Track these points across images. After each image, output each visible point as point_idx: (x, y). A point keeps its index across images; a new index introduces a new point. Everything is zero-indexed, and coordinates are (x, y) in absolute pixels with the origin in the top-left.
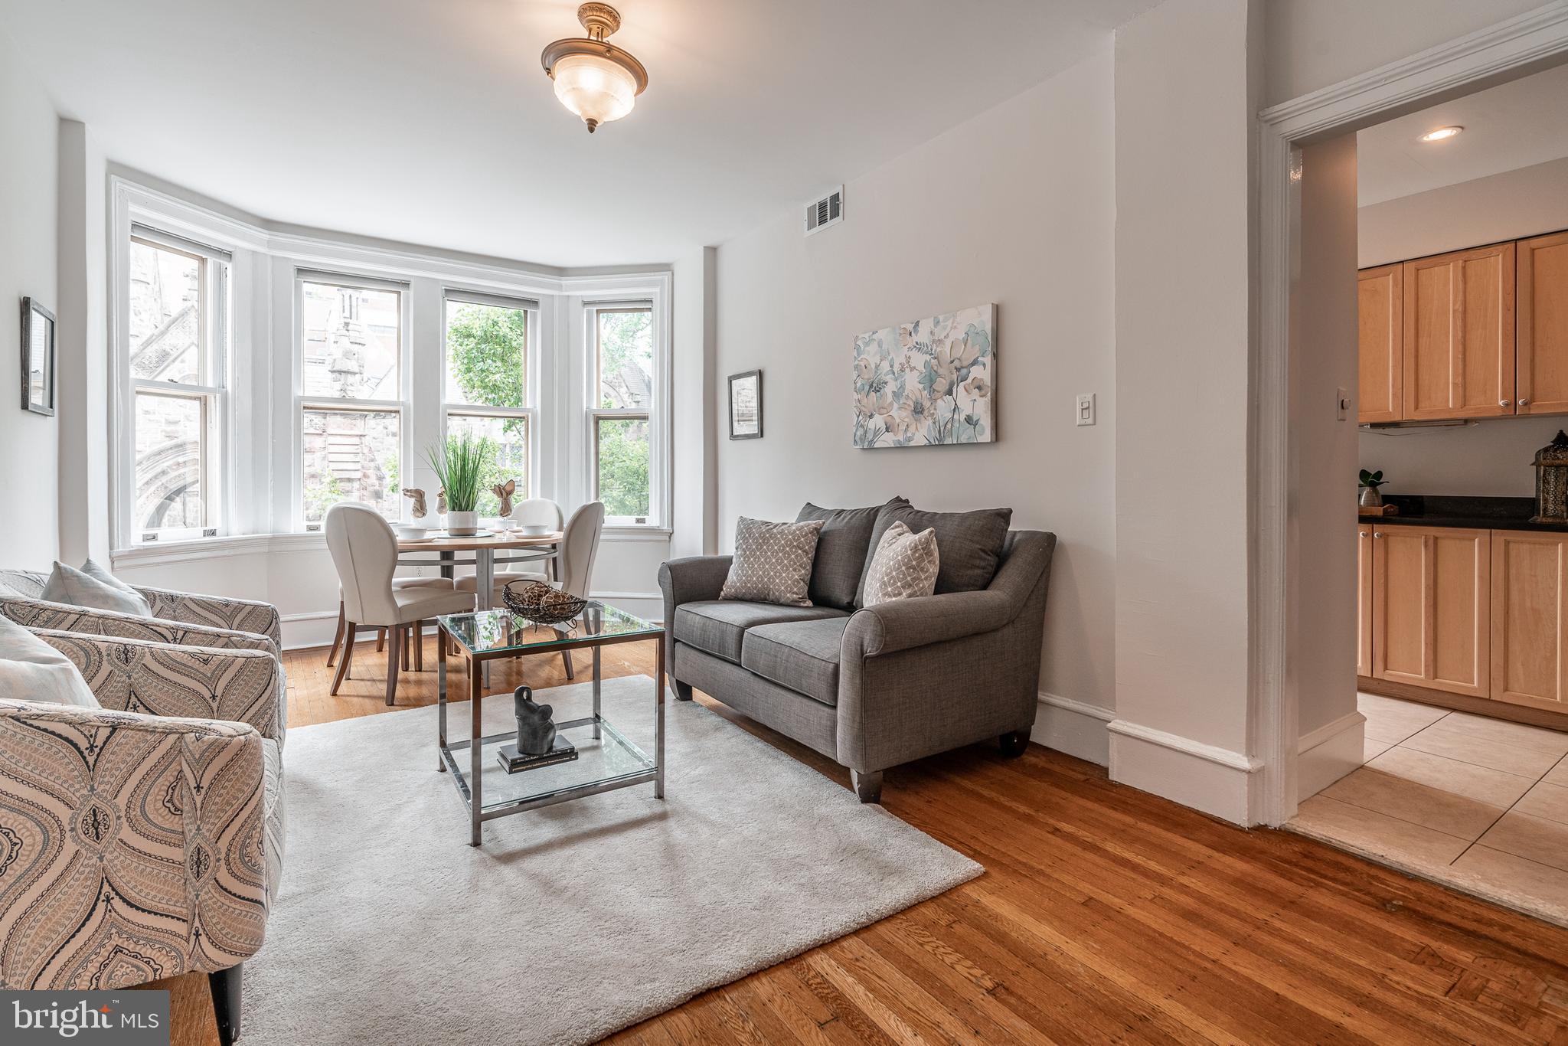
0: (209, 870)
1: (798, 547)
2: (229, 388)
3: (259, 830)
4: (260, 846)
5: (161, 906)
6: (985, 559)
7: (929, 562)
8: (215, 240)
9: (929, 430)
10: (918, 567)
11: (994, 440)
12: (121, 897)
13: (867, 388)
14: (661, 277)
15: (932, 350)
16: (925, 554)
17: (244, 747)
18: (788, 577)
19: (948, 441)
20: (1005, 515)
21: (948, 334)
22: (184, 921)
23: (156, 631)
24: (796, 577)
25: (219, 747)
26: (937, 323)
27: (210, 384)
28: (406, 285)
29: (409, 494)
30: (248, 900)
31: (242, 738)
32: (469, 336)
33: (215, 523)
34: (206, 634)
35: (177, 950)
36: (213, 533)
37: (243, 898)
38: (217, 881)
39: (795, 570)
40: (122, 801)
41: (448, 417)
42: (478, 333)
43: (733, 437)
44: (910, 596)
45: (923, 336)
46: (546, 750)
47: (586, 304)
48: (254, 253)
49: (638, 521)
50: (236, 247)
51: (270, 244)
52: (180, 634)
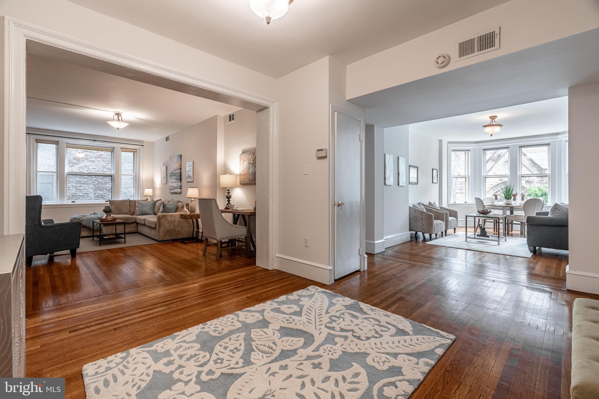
2: (469, 175)
8: (467, 148)
27: (466, 175)
34: (441, 210)
36: (466, 202)
48: (474, 148)
50: (470, 148)
52: (438, 210)
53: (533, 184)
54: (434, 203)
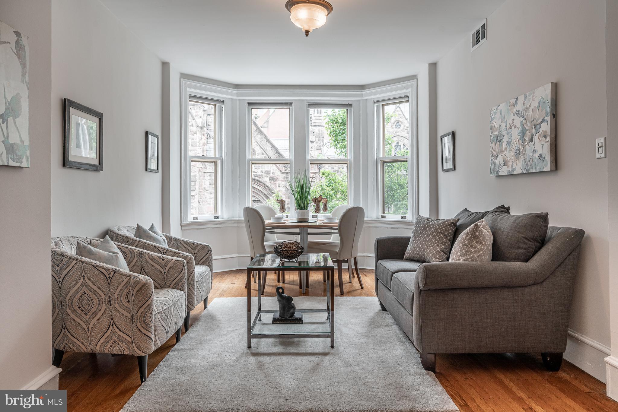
0: (135, 322)
1: (441, 233)
2: (223, 157)
3: (150, 313)
4: (150, 318)
5: (125, 331)
6: (527, 243)
7: (477, 242)
8: (218, 97)
9: (522, 164)
10: (469, 245)
11: (554, 168)
12: (116, 325)
13: (496, 139)
14: (412, 83)
15: (523, 114)
16: (473, 237)
17: (145, 284)
18: (434, 249)
19: (531, 171)
20: (544, 218)
21: (531, 104)
22: (130, 337)
23: (158, 249)
24: (439, 249)
25: (138, 283)
26: (526, 97)
27: (217, 156)
28: (291, 104)
29: (278, 201)
30: (146, 335)
31: (145, 281)
32: (337, 123)
33: (219, 214)
34: (172, 252)
35: (129, 346)
36: (218, 217)
37: (144, 334)
38: (137, 326)
39: (438, 245)
40: (116, 295)
41: (311, 166)
42: (340, 121)
43: (443, 170)
44: (465, 260)
45: (519, 107)
46: (289, 316)
47: (375, 102)
48: (232, 99)
49: (403, 217)
50: (225, 98)
51: (238, 95)
52: (165, 251)
53: (278, 182)
54: (152, 228)
